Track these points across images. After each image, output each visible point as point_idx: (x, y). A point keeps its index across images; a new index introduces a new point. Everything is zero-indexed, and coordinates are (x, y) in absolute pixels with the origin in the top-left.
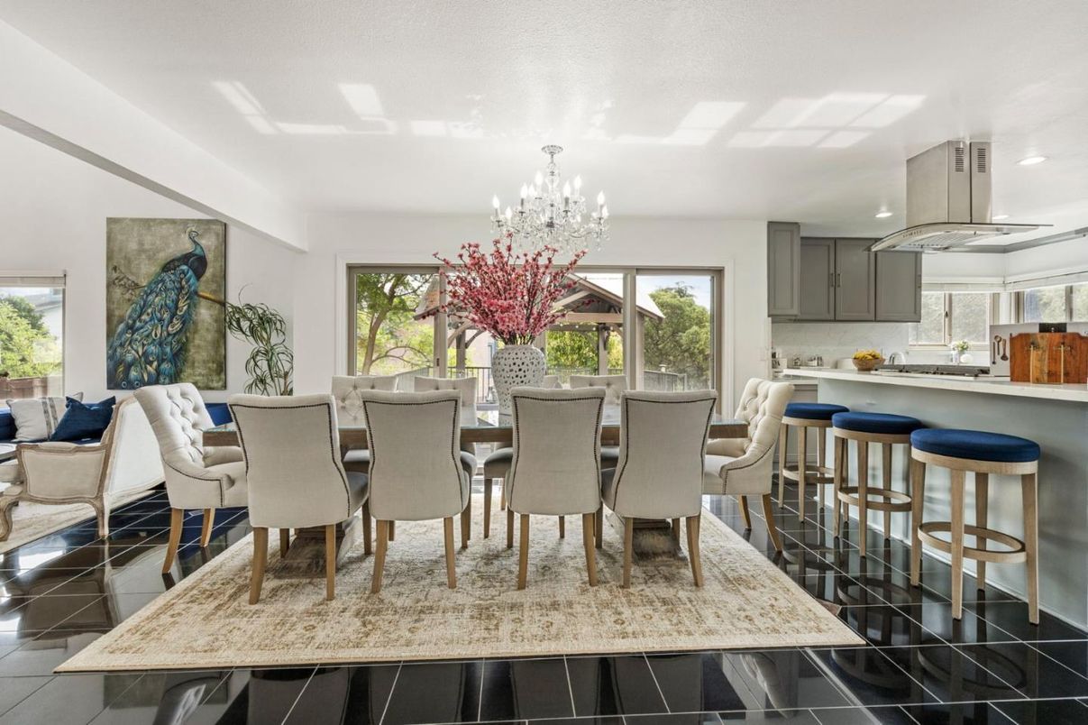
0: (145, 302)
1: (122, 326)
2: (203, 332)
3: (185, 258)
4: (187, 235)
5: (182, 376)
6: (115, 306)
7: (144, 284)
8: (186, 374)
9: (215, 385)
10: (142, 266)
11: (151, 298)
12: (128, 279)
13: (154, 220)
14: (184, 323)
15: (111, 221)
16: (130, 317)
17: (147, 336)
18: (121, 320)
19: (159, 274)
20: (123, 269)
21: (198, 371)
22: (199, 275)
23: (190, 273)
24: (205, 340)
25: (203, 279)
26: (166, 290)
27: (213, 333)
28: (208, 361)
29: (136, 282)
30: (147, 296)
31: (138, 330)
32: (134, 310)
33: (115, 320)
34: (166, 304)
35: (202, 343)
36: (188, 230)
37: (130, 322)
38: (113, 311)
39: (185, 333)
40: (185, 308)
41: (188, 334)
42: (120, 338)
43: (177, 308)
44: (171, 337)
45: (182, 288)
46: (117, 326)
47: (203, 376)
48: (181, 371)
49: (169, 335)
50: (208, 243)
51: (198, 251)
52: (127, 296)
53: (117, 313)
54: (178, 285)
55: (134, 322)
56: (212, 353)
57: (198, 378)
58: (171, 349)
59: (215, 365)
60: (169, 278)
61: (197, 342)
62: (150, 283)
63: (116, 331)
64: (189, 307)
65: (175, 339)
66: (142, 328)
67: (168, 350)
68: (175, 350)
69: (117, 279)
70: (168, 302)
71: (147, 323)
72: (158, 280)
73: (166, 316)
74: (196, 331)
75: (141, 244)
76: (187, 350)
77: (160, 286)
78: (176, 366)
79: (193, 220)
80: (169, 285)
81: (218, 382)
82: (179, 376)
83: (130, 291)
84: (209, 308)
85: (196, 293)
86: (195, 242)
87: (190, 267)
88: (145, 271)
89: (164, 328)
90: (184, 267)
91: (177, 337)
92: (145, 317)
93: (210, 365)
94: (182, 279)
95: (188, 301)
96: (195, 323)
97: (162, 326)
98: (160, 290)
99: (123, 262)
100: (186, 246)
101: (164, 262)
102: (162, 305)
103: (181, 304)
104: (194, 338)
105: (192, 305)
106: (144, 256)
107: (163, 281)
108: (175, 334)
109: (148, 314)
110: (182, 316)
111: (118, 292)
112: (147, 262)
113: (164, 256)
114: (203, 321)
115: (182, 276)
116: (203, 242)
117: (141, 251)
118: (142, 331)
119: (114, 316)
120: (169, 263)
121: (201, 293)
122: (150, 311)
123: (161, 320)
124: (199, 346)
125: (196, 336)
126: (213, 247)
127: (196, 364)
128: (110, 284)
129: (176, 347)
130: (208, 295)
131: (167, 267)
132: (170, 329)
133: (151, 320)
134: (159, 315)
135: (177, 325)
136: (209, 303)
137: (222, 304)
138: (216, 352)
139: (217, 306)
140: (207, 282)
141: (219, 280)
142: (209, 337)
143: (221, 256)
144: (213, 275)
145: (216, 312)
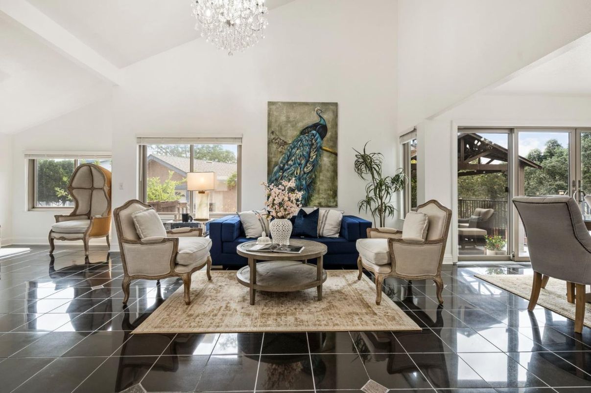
0: (290, 153)
1: (276, 168)
2: (324, 172)
3: (315, 126)
4: (315, 112)
5: (312, 199)
6: (273, 155)
7: (290, 142)
8: (314, 198)
9: (332, 204)
10: (289, 131)
11: (294, 151)
12: (281, 139)
13: (296, 103)
14: (313, 166)
15: (270, 104)
16: (281, 162)
17: (292, 174)
18: (276, 164)
19: (299, 136)
20: (277, 133)
21: (322, 196)
22: (322, 137)
23: (318, 135)
24: (326, 177)
25: (325, 139)
26: (303, 146)
27: (330, 172)
28: (328, 190)
29: (285, 140)
30: (292, 149)
31: (286, 170)
32: (284, 158)
33: (273, 163)
34: (303, 155)
35: (325, 179)
36: (316, 109)
37: (282, 165)
38: (271, 159)
39: (314, 172)
40: (314, 157)
41: (316, 173)
42: (276, 175)
43: (309, 157)
44: (305, 175)
45: (313, 144)
46: (274, 168)
47: (325, 199)
48: (312, 196)
49: (305, 173)
50: (327, 117)
51: (322, 122)
52: (280, 149)
53: (274, 160)
54: (310, 143)
55: (284, 165)
56: (330, 184)
57: (321, 200)
58: (306, 182)
59: (332, 192)
60: (305, 138)
61: (321, 178)
62: (293, 142)
63: (273, 171)
64: (316, 156)
65: (308, 176)
66: (288, 169)
67: (304, 183)
68: (308, 183)
69: (274, 139)
70: (304, 153)
71: (291, 166)
72: (297, 140)
73: (303, 162)
74: (321, 171)
75: (288, 117)
76: (315, 183)
77: (299, 143)
78: (308, 193)
79: (319, 103)
80: (305, 143)
81: (333, 203)
82: (310, 199)
83: (282, 146)
84: (329, 157)
85: (321, 148)
86: (320, 116)
87: (317, 132)
88: (291, 134)
89: (302, 169)
90: (314, 132)
91: (309, 175)
92: (290, 162)
93: (329, 192)
94: (312, 139)
95: (316, 153)
96: (320, 166)
97: (300, 168)
98: (300, 146)
99: (277, 129)
100: (315, 119)
101: (301, 129)
102: (301, 155)
103: (312, 155)
104: (319, 175)
105: (319, 156)
106: (289, 125)
107: (301, 140)
108: (308, 173)
109: (292, 161)
110: (313, 162)
111: (274, 146)
112: (291, 129)
113: (301, 125)
114: (325, 165)
115: (313, 137)
116: (325, 116)
117: (288, 121)
118: (288, 171)
119: (272, 161)
120: (305, 129)
121: (324, 148)
122: (293, 158)
123: (300, 164)
124: (322, 181)
125: (321, 174)
126: (331, 120)
127: (320, 192)
128: (270, 142)
129: (309, 181)
130: (328, 149)
131: (303, 132)
132: (305, 170)
133: (294, 164)
134: (299, 161)
135: (310, 168)
136: (328, 154)
137: (336, 154)
138: (333, 184)
139: (334, 156)
140: (327, 141)
141: (335, 140)
142: (329, 174)
143: (335, 125)
144: (331, 137)
145: (333, 159)
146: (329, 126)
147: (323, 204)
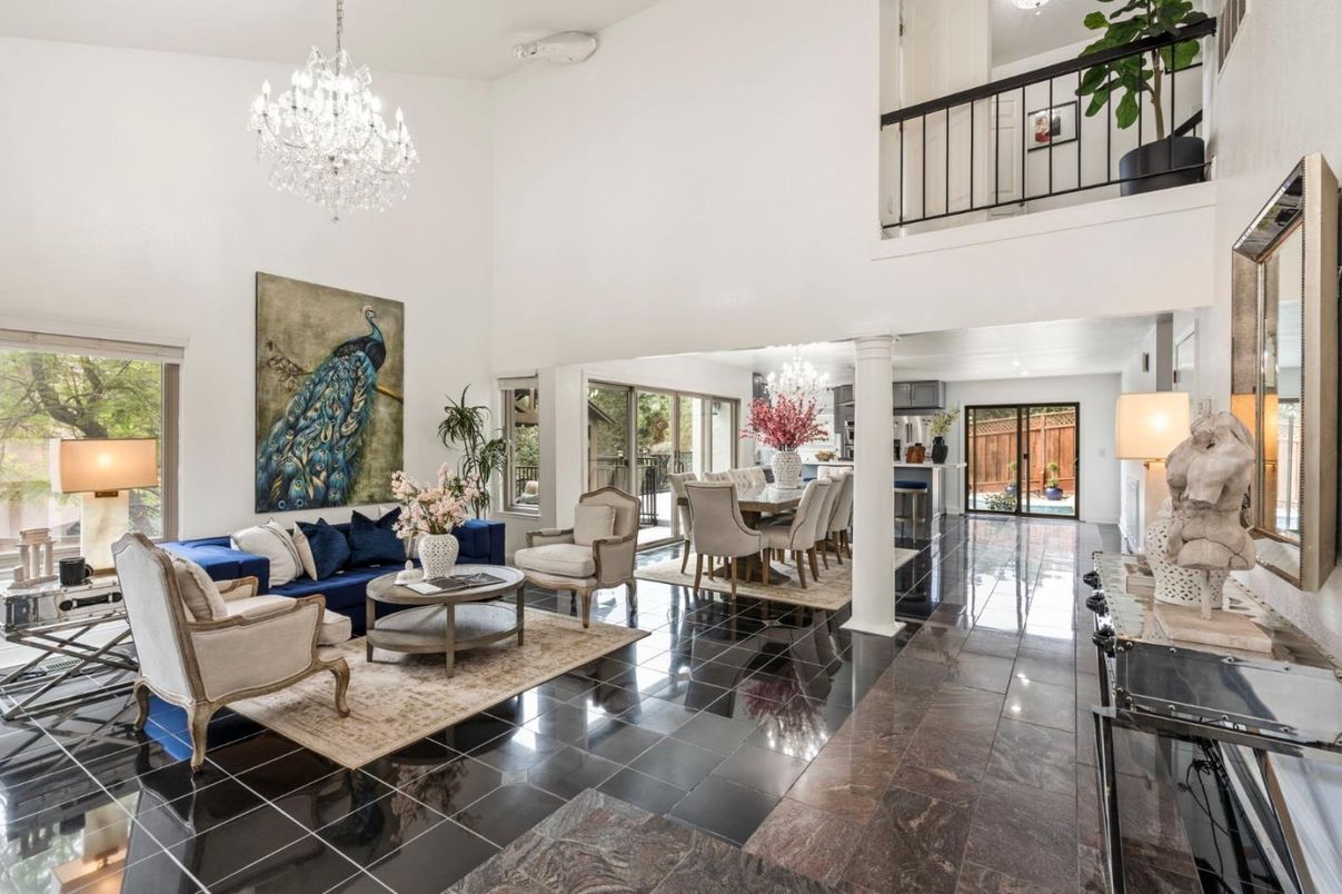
0: (312, 393)
1: (279, 425)
2: (381, 434)
3: (362, 342)
4: (363, 316)
5: (356, 488)
6: (270, 396)
7: (311, 370)
8: (361, 486)
10: (308, 347)
11: (318, 388)
12: (289, 362)
13: (324, 288)
14: (360, 422)
15: (259, 277)
16: (291, 413)
17: (314, 439)
18: (279, 417)
19: (329, 359)
20: (282, 347)
21: (375, 481)
22: (377, 365)
23: (368, 361)
24: (383, 445)
25: (381, 370)
26: (339, 380)
27: (392, 435)
28: (386, 470)
29: (299, 366)
30: (315, 385)
31: (302, 430)
32: (297, 404)
33: (270, 415)
34: (339, 398)
35: (380, 447)
36: (365, 308)
37: (291, 419)
38: (267, 403)
39: (361, 435)
40: (361, 404)
41: (365, 437)
42: (277, 442)
43: (352, 404)
44: (343, 441)
45: (358, 379)
46: (273, 423)
47: (380, 487)
48: (356, 483)
49: (342, 437)
50: (385, 326)
51: (376, 336)
52: (287, 384)
53: (273, 406)
54: (353, 376)
55: (297, 419)
56: (391, 459)
57: (373, 490)
58: (344, 456)
60: (342, 364)
61: (374, 445)
62: (318, 370)
63: (270, 432)
64: (366, 403)
65: (349, 442)
66: (307, 427)
67: (340, 456)
68: (348, 457)
69: (272, 359)
70: (342, 395)
71: (314, 421)
72: (326, 367)
73: (339, 413)
74: (373, 433)
75: (306, 316)
76: (362, 456)
77: (331, 374)
78: (349, 476)
79: (370, 297)
80: (343, 374)
82: (353, 489)
83: (291, 378)
84: (388, 406)
85: (374, 386)
86: (372, 324)
87: (367, 354)
88: (312, 355)
89: (336, 428)
90: (361, 354)
91: (352, 439)
92: (311, 413)
93: (388, 473)
94: (358, 368)
95: (365, 396)
96: (373, 423)
97: (333, 426)
98: (332, 379)
99: (282, 337)
100: (363, 329)
101: (335, 345)
102: (334, 400)
103: (356, 399)
104: (371, 441)
105: (370, 402)
106: (309, 333)
107: (335, 368)
108: (349, 436)
109: (316, 410)
110: (359, 414)
111: (274, 377)
112: (313, 341)
113: (338, 335)
114: (381, 421)
115: (358, 364)
116: (381, 325)
117: (306, 325)
118: (308, 431)
119: (269, 409)
120: (342, 346)
121: (380, 387)
122: (318, 405)
123: (332, 418)
124: (376, 451)
125: (374, 439)
126: (392, 334)
127: (373, 473)
128: (261, 367)
129: (351, 452)
130: (387, 390)
131: (339, 351)
132: (343, 429)
133: (319, 418)
134: (330, 412)
135: (353, 426)
136: (388, 400)
137: (401, 401)
138: (395, 457)
139: (397, 403)
140: (386, 374)
141: (398, 372)
142: (388, 439)
143: (400, 345)
144: (393, 367)
145: (395, 410)
146: (389, 346)
147: (377, 497)
